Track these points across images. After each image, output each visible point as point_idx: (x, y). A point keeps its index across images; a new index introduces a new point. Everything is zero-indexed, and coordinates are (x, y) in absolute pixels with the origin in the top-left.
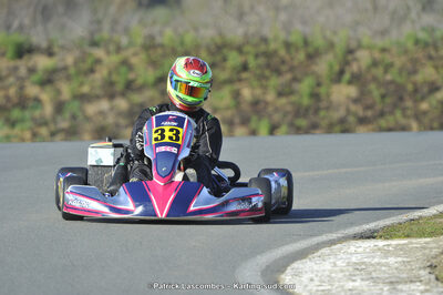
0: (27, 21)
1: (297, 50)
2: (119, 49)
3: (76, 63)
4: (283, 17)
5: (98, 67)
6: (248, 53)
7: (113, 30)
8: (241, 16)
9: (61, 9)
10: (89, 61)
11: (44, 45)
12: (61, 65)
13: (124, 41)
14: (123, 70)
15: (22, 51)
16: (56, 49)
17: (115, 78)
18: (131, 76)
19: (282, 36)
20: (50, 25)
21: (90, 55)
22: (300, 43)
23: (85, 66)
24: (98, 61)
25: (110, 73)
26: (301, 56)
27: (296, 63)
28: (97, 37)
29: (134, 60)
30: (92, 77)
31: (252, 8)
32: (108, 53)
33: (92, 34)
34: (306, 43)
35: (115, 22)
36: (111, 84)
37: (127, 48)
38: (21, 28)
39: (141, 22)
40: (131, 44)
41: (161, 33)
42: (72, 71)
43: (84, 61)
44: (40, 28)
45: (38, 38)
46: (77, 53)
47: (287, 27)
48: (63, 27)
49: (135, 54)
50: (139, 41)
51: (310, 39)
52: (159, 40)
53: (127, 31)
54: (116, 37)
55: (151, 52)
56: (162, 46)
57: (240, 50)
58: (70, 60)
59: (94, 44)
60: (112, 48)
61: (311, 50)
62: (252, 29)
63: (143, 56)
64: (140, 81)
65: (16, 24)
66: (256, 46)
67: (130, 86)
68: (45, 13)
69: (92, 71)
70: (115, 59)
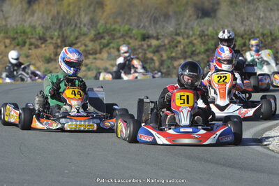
0: (147, 24)
1: (268, 37)
2: (188, 37)
3: (169, 43)
4: (261, 22)
5: (179, 45)
6: (246, 38)
7: (186, 28)
8: (242, 22)
9: (162, 19)
10: (175, 41)
11: (155, 35)
12: (163, 44)
13: (191, 33)
14: (190, 46)
15: (145, 37)
16: (160, 37)
17: (187, 49)
18: (194, 49)
19: (261, 31)
20: (158, 26)
21: (176, 39)
22: (269, 34)
23: (173, 44)
24: (179, 42)
25: (184, 47)
26: (270, 40)
27: (267, 43)
28: (178, 31)
29: (195, 42)
30: (176, 49)
31: (248, 18)
32: (184, 39)
33: (176, 30)
34: (271, 34)
35: (186, 24)
36: (186, 52)
37: (192, 37)
38: (144, 27)
39: (198, 24)
40: (194, 34)
41: (208, 30)
42: (167, 46)
43: (173, 42)
44: (153, 27)
45: (152, 32)
46: (170, 38)
47: (263, 27)
48: (163, 27)
49: (196, 39)
50: (198, 33)
51: (273, 33)
52: (206, 33)
53: (192, 28)
54: (187, 31)
55: (203, 38)
56: (207, 35)
57: (242, 37)
58: (166, 42)
59: (178, 34)
60: (185, 36)
61: (273, 37)
62: (247, 28)
63: (199, 40)
64: (198, 51)
65: (142, 25)
66: (249, 35)
67: (193, 53)
68: (155, 20)
69: (177, 46)
70: (187, 41)
